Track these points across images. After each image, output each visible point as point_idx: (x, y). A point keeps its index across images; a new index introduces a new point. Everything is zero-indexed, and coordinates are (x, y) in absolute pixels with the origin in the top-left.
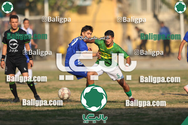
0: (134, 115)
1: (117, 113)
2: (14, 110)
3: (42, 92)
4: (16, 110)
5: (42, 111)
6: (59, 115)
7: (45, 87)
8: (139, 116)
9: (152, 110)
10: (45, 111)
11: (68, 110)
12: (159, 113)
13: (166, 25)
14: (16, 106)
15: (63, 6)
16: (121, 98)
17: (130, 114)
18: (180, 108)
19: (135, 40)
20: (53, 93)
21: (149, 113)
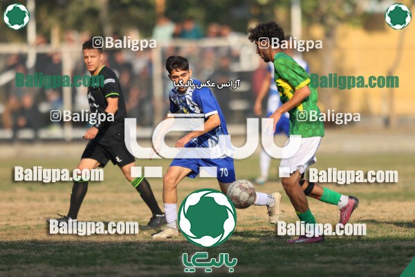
15: (333, 14)
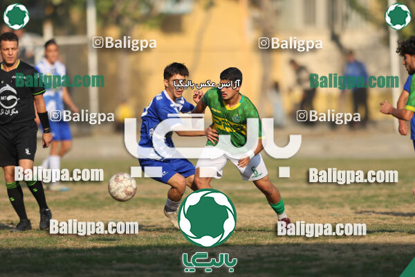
0: (287, 259)
1: (249, 256)
2: (19, 249)
3: (81, 208)
4: (23, 248)
5: (82, 250)
6: (120, 260)
7: (89, 197)
8: (299, 262)
9: (328, 249)
10: (89, 250)
11: (140, 248)
12: (343, 255)
13: (359, 57)
14: (23, 240)
15: (128, 14)
16: (259, 221)
17: (279, 256)
18: (389, 244)
19: (290, 90)
20: (106, 210)
21: (321, 255)
